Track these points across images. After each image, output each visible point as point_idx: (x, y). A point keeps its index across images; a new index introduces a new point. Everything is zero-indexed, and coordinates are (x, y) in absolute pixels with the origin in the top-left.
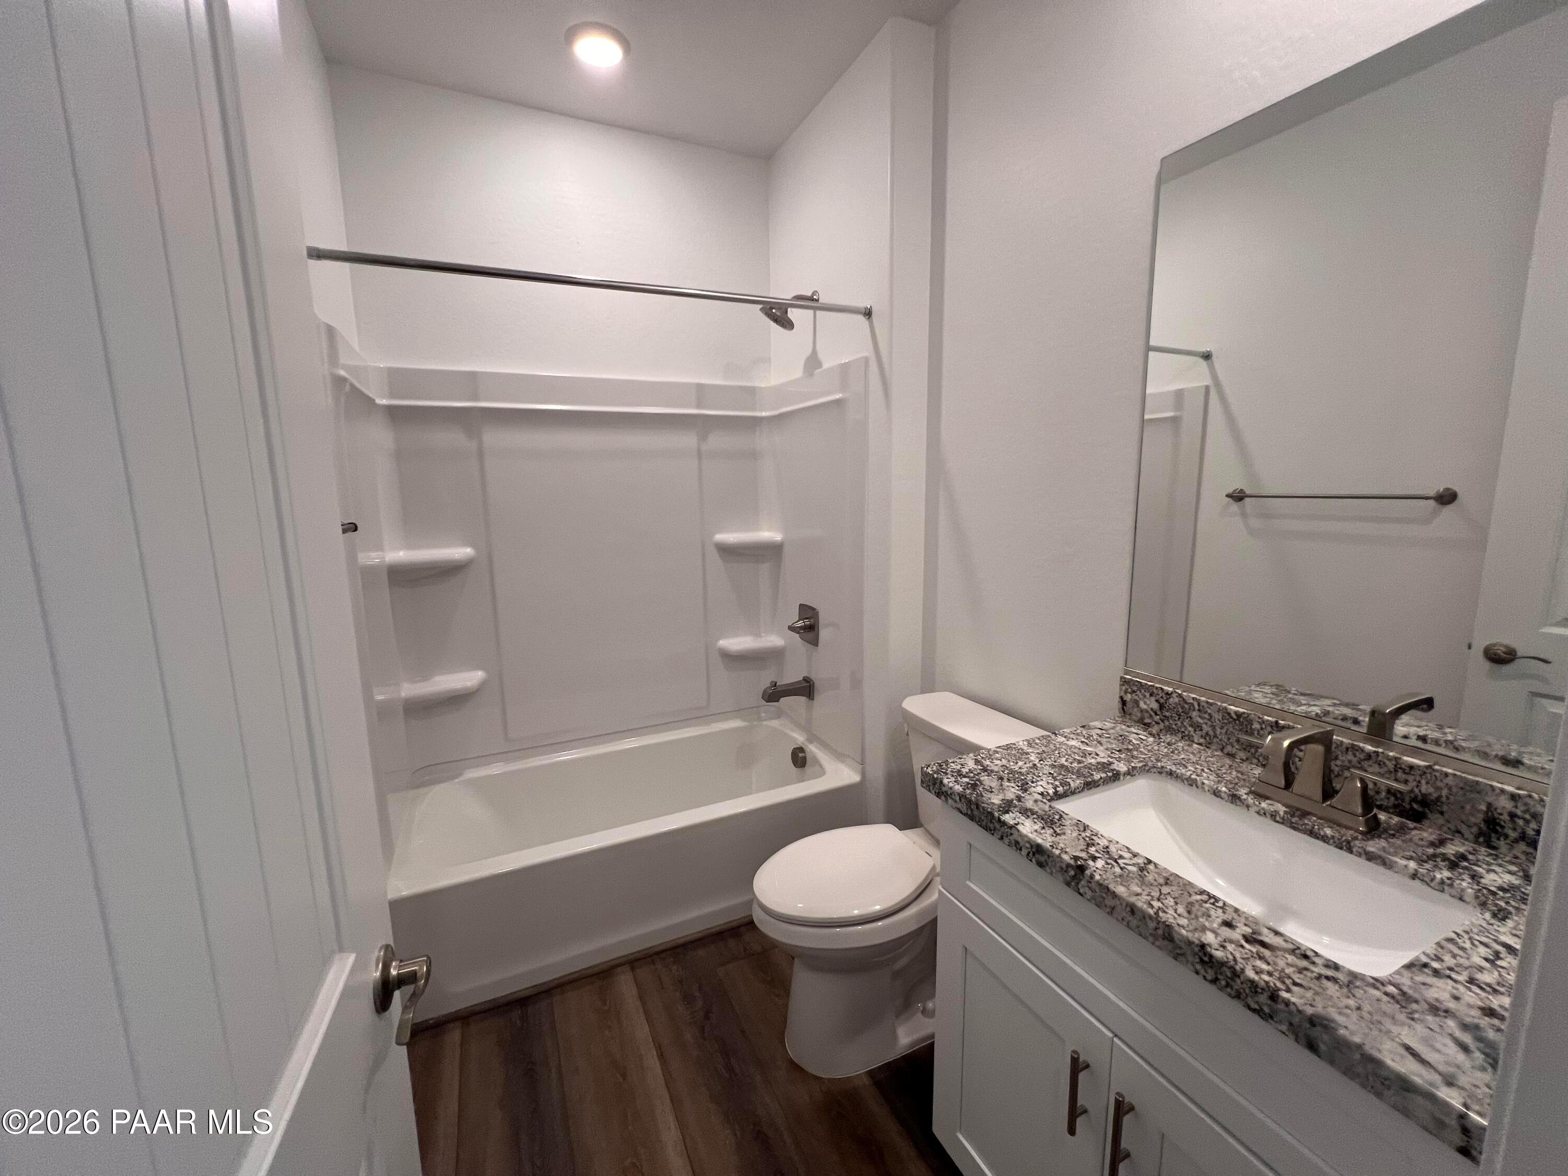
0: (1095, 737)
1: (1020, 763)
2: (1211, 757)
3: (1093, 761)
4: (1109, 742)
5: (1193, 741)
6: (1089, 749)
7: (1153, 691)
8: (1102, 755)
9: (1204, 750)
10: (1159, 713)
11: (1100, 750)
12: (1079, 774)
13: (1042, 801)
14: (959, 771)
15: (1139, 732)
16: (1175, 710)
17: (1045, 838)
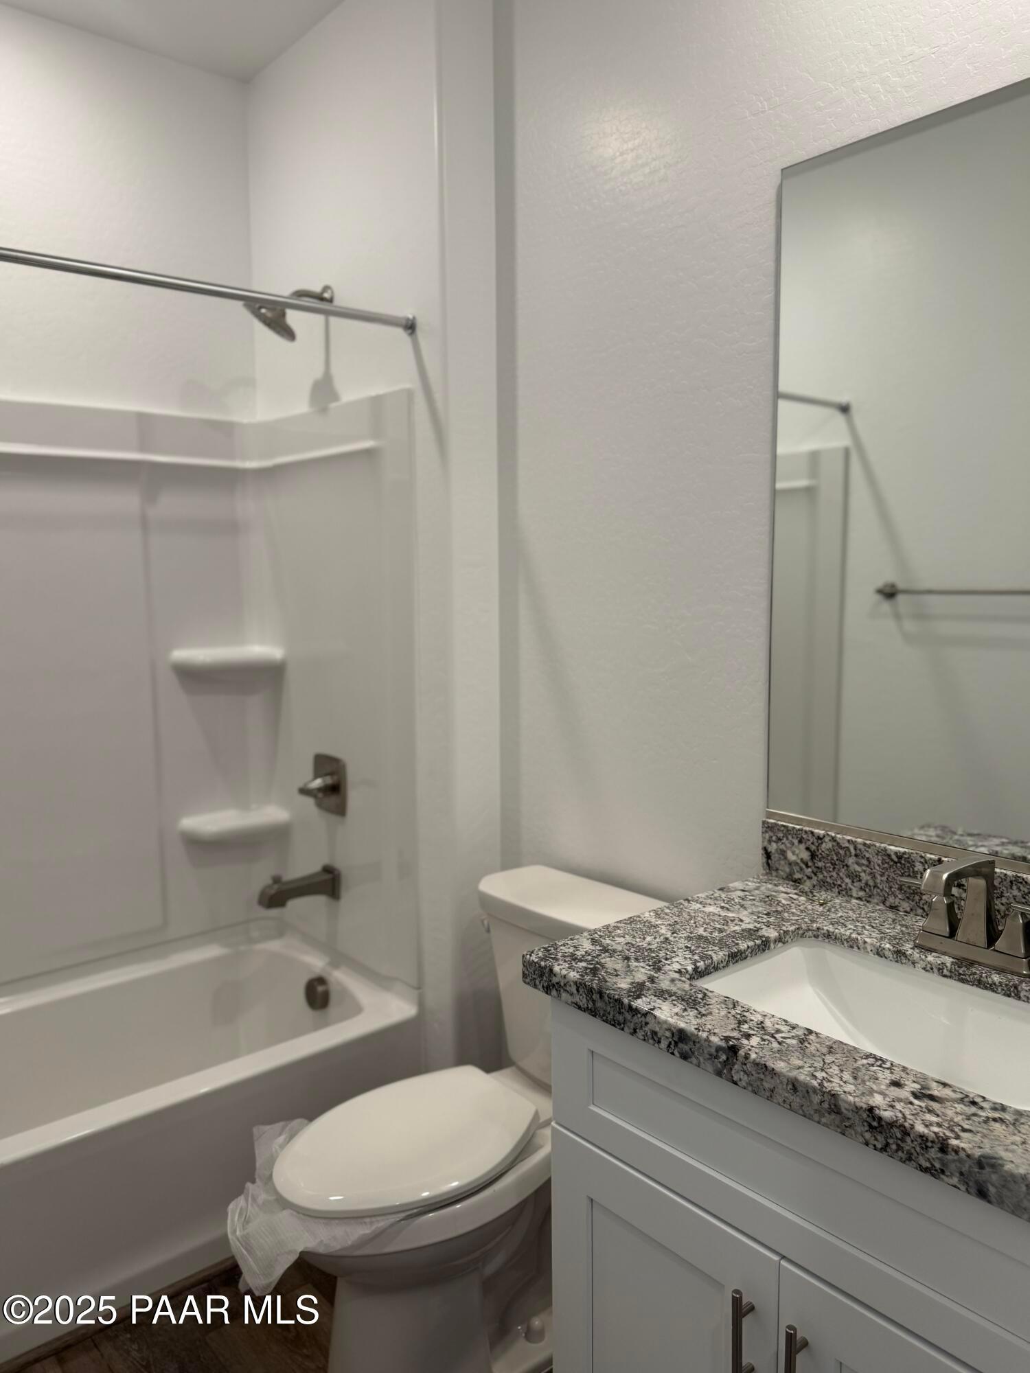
0: (736, 901)
1: (649, 939)
2: (873, 912)
3: (737, 928)
4: (754, 905)
5: (851, 896)
6: (730, 915)
7: (802, 837)
8: (747, 920)
9: (864, 905)
10: (810, 864)
11: (744, 914)
12: (721, 944)
13: (680, 980)
14: (572, 955)
15: (789, 891)
16: (829, 858)
17: (688, 1021)
